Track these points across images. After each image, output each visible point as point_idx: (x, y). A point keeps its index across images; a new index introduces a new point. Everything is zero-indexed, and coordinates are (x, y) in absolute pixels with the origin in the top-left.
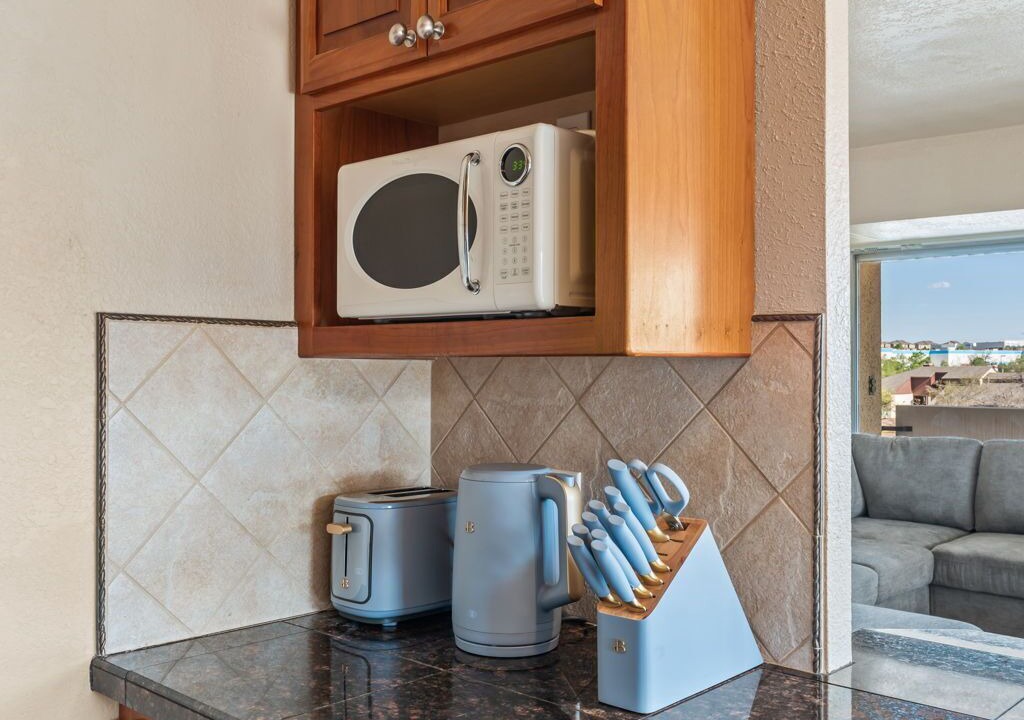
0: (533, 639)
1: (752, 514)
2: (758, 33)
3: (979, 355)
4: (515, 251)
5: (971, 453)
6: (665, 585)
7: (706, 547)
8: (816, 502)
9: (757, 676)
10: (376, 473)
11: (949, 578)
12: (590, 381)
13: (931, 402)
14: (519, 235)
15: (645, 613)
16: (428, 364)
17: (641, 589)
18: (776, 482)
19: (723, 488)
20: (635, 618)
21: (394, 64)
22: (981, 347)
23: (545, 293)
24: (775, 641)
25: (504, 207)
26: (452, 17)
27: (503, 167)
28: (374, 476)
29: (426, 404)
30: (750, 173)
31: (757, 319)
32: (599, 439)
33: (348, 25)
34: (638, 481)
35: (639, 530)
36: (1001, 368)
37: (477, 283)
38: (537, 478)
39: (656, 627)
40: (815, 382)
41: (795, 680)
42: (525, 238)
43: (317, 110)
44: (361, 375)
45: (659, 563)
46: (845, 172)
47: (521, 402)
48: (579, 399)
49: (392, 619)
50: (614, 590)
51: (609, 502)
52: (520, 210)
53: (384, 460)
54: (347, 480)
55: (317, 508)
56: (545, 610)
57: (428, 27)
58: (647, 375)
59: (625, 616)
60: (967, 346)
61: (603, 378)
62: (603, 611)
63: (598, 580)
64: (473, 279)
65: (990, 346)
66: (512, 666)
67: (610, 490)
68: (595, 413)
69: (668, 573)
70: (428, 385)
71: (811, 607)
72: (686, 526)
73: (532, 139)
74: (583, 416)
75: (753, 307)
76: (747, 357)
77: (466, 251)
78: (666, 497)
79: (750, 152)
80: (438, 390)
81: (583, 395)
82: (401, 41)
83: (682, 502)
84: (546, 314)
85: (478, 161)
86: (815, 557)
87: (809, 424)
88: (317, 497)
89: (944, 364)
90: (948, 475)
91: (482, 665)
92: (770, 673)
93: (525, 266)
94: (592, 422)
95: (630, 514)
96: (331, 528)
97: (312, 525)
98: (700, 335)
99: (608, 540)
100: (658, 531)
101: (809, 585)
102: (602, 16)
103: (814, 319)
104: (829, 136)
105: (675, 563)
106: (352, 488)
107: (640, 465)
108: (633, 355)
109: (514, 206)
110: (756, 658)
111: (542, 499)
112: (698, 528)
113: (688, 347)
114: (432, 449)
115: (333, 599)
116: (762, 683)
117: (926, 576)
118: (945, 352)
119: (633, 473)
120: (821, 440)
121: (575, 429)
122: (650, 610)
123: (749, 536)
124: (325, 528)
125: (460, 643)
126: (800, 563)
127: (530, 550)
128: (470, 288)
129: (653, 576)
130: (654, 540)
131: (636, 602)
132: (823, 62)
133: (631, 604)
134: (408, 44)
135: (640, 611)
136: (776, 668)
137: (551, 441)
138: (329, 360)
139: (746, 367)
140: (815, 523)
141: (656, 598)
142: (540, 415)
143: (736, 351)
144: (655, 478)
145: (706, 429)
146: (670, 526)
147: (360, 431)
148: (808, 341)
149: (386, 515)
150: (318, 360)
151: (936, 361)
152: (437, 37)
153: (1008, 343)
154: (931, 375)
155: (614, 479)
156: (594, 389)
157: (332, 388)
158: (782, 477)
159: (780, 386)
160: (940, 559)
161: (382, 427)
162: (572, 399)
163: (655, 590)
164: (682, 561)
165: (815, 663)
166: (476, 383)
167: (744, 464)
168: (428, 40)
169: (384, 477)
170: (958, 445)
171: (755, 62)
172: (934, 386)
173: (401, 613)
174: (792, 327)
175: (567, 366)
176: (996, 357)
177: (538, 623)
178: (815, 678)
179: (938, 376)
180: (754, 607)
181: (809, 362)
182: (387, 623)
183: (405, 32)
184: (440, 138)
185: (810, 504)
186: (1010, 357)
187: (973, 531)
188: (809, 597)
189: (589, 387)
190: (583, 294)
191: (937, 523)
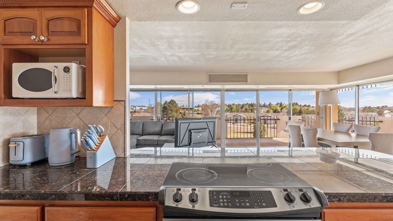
0: (69, 160)
1: (114, 133)
2: (114, 54)
3: (141, 108)
4: (67, 86)
5: (142, 123)
6: (100, 146)
7: (107, 138)
8: (125, 130)
9: (115, 159)
10: (22, 132)
11: (139, 143)
12: (80, 111)
13: (133, 115)
14: (68, 83)
15: (96, 151)
16: (36, 108)
17: (96, 147)
18: (118, 127)
19: (108, 129)
20: (95, 152)
21: (31, 43)
22: (142, 106)
23: (74, 95)
24: (118, 153)
25: (64, 78)
26: (49, 37)
27: (64, 70)
28: (21, 133)
29: (36, 117)
30: (113, 76)
31: (114, 101)
32: (82, 122)
33: (16, 31)
34: (94, 128)
35: (95, 136)
36: (145, 110)
37: (57, 92)
38: (70, 130)
39: (99, 153)
40: (125, 111)
41: (121, 158)
42: (69, 84)
43: (4, 49)
44: (17, 110)
45: (99, 142)
46: (129, 78)
47: (63, 116)
48: (78, 115)
49: (30, 163)
50: (91, 148)
51: (89, 133)
52: (68, 79)
53: (24, 129)
54: (12, 135)
55: (4, 142)
56: (72, 155)
57: (43, 38)
58: (93, 110)
59: (93, 152)
60: (139, 106)
61: (83, 111)
62: (88, 152)
63: (87, 146)
64: (56, 91)
65: (143, 106)
66: (65, 166)
67: (89, 130)
68: (81, 118)
69: (100, 144)
70: (36, 113)
71: (124, 146)
72: (103, 136)
73: (71, 66)
74: (78, 118)
75: (114, 99)
76: (113, 107)
77: (54, 85)
78: (100, 131)
79: (113, 73)
80: (39, 114)
81: (78, 114)
82: (34, 39)
83: (103, 131)
84: (74, 99)
85: (57, 68)
86: (125, 139)
87: (124, 118)
88: (4, 139)
89: (136, 109)
90: (139, 127)
91: (58, 167)
92: (117, 158)
93: (70, 89)
94: (81, 119)
95: (93, 134)
96: (10, 145)
97: (2, 146)
98: (105, 103)
99: (89, 139)
100: (98, 137)
101: (124, 143)
102: (87, 46)
103: (124, 101)
104: (127, 73)
105: (101, 142)
106: (15, 136)
107: (95, 125)
108: (94, 106)
109: (67, 78)
110: (115, 156)
111: (71, 134)
112: (105, 136)
113: (103, 105)
114: (37, 127)
115: (10, 162)
116: (116, 160)
117: (136, 143)
118: (136, 107)
119: (93, 127)
120: (126, 120)
121: (77, 120)
122: (98, 150)
123: (113, 136)
124: (8, 145)
125: (50, 164)
126: (122, 140)
127: (69, 143)
128: (55, 93)
129: (98, 144)
130: (98, 139)
131: (95, 149)
132: (126, 61)
133: (94, 150)
134: (36, 40)
135: (96, 150)
136: (118, 157)
137: (71, 123)
138: (8, 107)
139: (113, 109)
140: (125, 133)
141: (98, 148)
142: (68, 118)
143: (111, 106)
144: (98, 128)
145: (105, 119)
146: (100, 136)
147: (17, 123)
148: (124, 105)
149: (28, 141)
150: (4, 107)
151: (134, 109)
152: (45, 41)
153: (145, 106)
154: (134, 111)
155: (90, 128)
156: (81, 113)
157: (8, 113)
158: (119, 126)
159: (119, 112)
160: (138, 140)
161: (23, 122)
162: (76, 115)
163: (98, 147)
164: (103, 141)
165: (125, 155)
166: (50, 112)
167: (112, 125)
168: (42, 41)
169: (24, 133)
170: (140, 122)
171: (114, 58)
172: (134, 113)
173: (33, 162)
174: (121, 102)
175: (75, 109)
176: (144, 108)
177: (71, 157)
178: (125, 158)
179: (135, 111)
180: (114, 148)
181: (124, 108)
182: (28, 164)
183: (36, 38)
184: (39, 61)
185: (124, 130)
186: (146, 108)
187: (142, 135)
188: (124, 145)
189: (80, 113)
190: (83, 95)
191: (137, 135)
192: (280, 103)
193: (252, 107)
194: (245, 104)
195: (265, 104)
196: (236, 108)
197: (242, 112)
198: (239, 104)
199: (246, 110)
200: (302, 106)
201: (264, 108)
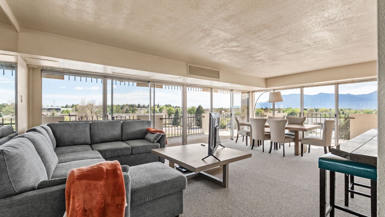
5: (89, 125)
187: (91, 144)
191: (82, 144)
192: (157, 105)
193: (132, 108)
194: (125, 104)
195: (145, 105)
196: (116, 109)
197: (122, 113)
198: (118, 105)
199: (127, 112)
200: (174, 107)
201: (143, 108)
